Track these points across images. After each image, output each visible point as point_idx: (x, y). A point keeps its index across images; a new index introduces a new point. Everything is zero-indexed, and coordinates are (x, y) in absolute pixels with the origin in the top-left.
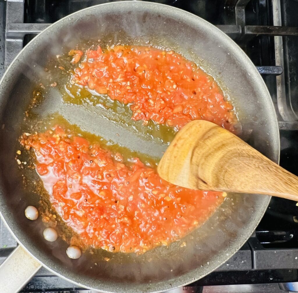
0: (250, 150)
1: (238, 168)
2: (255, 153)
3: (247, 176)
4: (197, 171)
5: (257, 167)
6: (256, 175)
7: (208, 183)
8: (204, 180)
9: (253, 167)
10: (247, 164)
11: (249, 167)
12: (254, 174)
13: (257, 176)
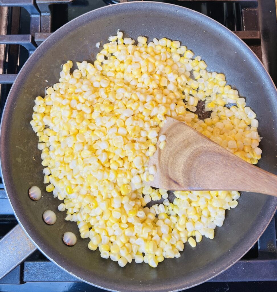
0: (216, 147)
1: (207, 167)
2: (221, 150)
3: (217, 174)
4: (167, 170)
5: (225, 164)
6: (225, 172)
7: (180, 183)
8: (176, 180)
9: (222, 165)
10: (215, 162)
11: (217, 165)
12: (223, 171)
13: (226, 174)
